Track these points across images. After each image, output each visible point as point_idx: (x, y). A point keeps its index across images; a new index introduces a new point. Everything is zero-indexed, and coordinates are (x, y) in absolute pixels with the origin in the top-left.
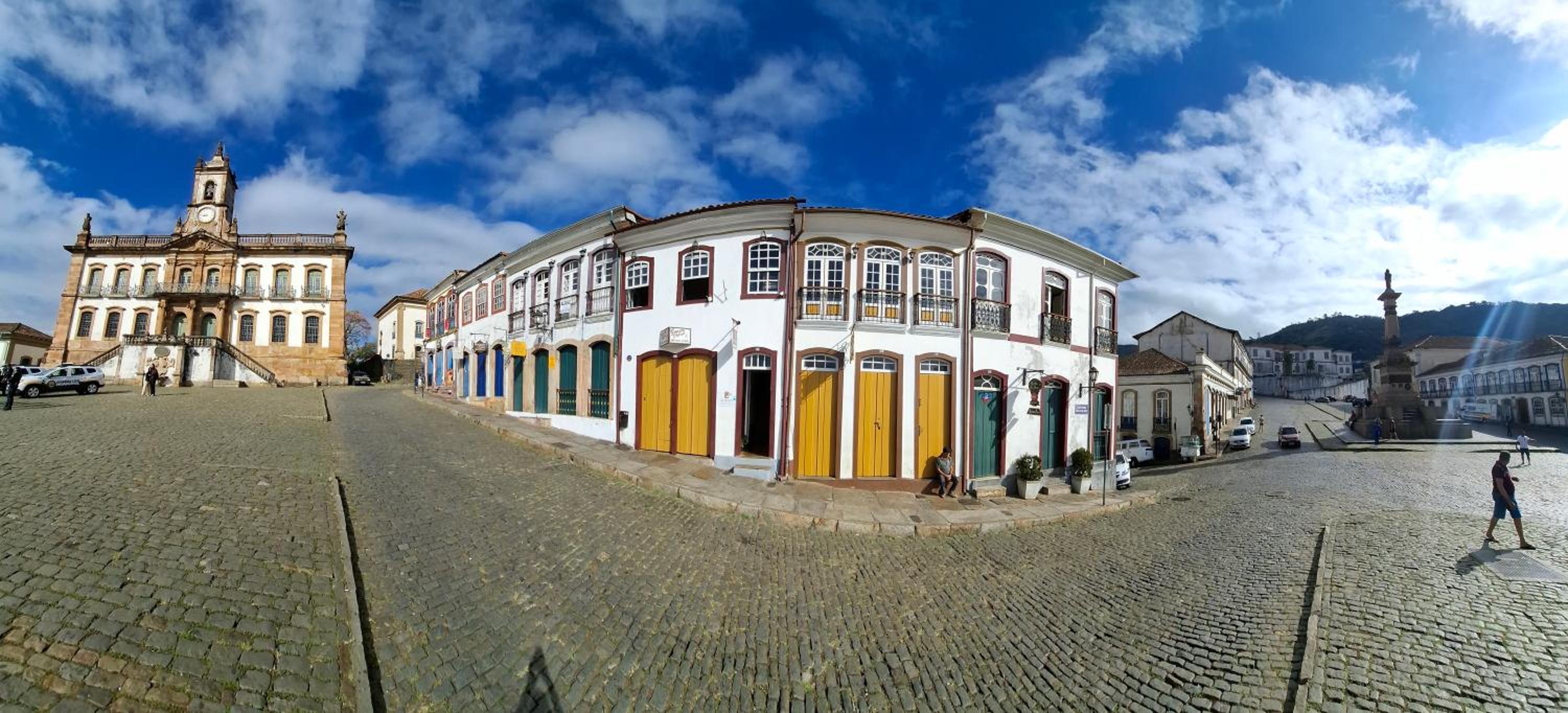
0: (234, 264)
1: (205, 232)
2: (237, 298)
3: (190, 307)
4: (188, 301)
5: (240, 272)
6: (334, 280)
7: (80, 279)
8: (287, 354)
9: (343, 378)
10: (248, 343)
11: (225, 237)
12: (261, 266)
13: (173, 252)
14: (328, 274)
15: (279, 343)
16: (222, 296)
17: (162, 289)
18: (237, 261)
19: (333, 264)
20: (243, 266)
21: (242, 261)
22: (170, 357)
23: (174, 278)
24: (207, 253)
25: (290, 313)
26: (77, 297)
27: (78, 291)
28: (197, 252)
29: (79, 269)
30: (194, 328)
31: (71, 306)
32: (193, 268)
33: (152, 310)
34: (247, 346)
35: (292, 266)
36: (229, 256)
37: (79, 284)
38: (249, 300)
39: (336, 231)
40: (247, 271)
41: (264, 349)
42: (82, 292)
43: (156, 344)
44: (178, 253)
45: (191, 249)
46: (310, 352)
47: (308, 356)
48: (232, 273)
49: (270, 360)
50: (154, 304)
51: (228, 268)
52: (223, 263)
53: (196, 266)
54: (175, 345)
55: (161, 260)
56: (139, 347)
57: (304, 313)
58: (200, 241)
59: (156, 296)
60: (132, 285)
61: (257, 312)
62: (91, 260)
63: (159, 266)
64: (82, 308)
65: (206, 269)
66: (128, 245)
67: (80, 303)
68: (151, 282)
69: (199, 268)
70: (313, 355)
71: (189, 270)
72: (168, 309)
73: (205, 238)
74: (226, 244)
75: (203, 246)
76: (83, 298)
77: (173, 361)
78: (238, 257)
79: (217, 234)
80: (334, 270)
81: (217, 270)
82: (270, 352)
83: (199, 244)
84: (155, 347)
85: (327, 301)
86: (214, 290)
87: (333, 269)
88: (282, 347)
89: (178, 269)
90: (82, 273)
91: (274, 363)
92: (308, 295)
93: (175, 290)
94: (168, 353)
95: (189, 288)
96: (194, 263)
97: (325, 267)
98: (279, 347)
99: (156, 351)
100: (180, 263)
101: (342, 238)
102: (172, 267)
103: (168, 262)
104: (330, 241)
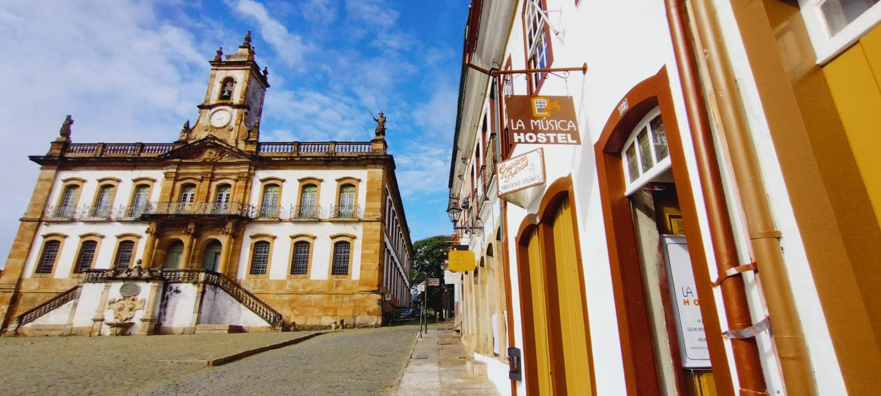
0: (249, 178)
1: (215, 138)
2: (250, 221)
3: (188, 233)
4: (186, 225)
5: (257, 188)
6: (370, 197)
7: (48, 198)
8: (308, 289)
9: (375, 318)
10: (260, 276)
11: (242, 146)
12: (283, 181)
13: (175, 163)
14: (362, 189)
15: (300, 276)
16: (231, 217)
17: (154, 210)
18: (254, 174)
19: (368, 177)
20: (262, 181)
21: (262, 174)
22: (139, 297)
23: (172, 195)
24: (215, 164)
25: (314, 238)
26: (40, 221)
27: (43, 213)
28: (204, 163)
29: (49, 185)
30: (191, 259)
31: (31, 233)
32: (197, 183)
33: (139, 237)
34: (259, 281)
35: (321, 181)
36: (244, 169)
37: (46, 205)
38: (266, 222)
39: (373, 136)
40: (266, 187)
41: (281, 283)
42: (50, 214)
43: (123, 279)
44: (180, 165)
45: (196, 160)
46: (337, 286)
47: (335, 291)
48: (247, 188)
49: (286, 298)
50: (141, 229)
51: (242, 183)
52: (235, 177)
53: (201, 181)
54: (147, 280)
55: (158, 174)
56: (103, 285)
57: (333, 238)
58: (209, 151)
59: (145, 219)
60: (116, 205)
61: (274, 238)
62: (65, 175)
63: (154, 181)
64: (45, 237)
65: (214, 184)
66: (115, 155)
67: (44, 230)
68: (142, 202)
69: (206, 183)
70: (340, 289)
71: (194, 186)
72: (157, 234)
73: (216, 146)
74: (240, 153)
75: (212, 156)
76: (49, 222)
77: (143, 301)
78: (256, 169)
79: (231, 142)
80: (370, 183)
81: (229, 186)
82: (287, 287)
83: (206, 155)
84: (121, 284)
85: (360, 221)
86: (223, 211)
87: (368, 182)
88: (302, 281)
89: (178, 185)
90: (51, 190)
91: (291, 301)
92: (339, 214)
93: (172, 211)
94: (137, 291)
95: (188, 208)
96: (199, 177)
97: (359, 180)
98: (299, 281)
99: (122, 289)
100: (181, 177)
101: (380, 146)
102: (171, 183)
103: (167, 176)
104: (366, 149)
